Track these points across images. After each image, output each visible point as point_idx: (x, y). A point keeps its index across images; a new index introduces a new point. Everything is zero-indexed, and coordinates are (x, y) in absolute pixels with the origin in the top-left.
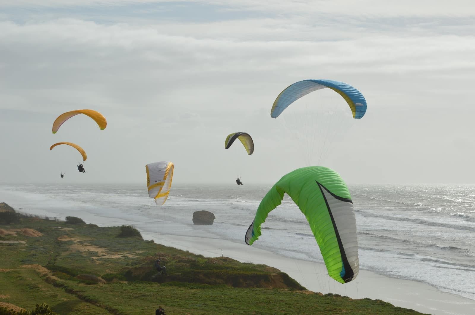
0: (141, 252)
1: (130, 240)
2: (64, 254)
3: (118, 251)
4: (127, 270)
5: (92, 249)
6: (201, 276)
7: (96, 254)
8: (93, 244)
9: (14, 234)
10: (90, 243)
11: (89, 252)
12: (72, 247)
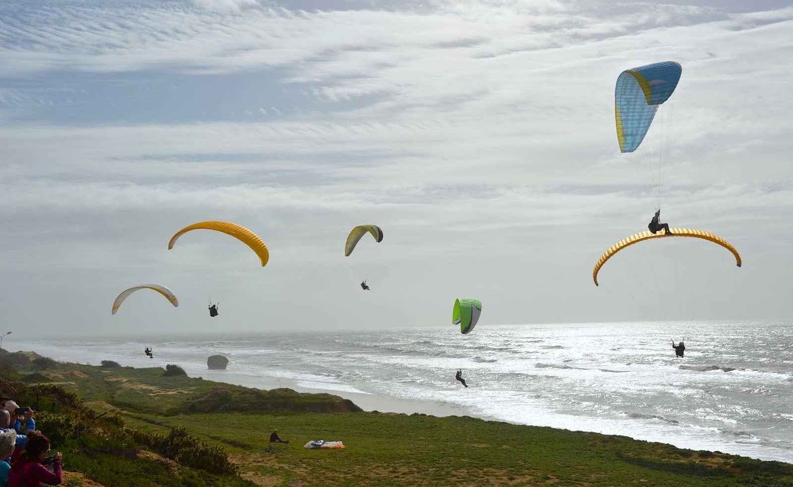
0: (194, 388)
1: (179, 377)
2: (119, 392)
3: (170, 388)
4: (190, 404)
5: (144, 387)
6: (268, 406)
7: (151, 391)
8: (142, 382)
9: (61, 377)
10: (139, 382)
11: (142, 390)
12: (123, 385)
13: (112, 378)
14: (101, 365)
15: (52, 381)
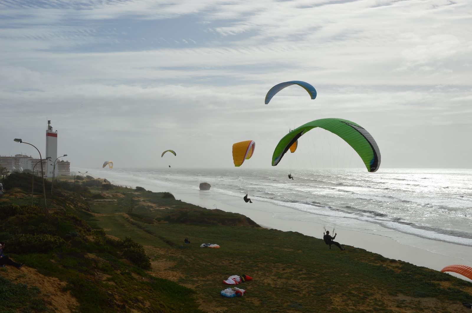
0: (174, 206)
1: (169, 199)
2: (136, 207)
3: (163, 205)
4: (168, 216)
5: (150, 204)
6: (206, 219)
7: (152, 207)
8: (150, 201)
9: (111, 196)
11: (148, 206)
12: (140, 203)
13: (136, 198)
14: (135, 189)
15: (105, 198)
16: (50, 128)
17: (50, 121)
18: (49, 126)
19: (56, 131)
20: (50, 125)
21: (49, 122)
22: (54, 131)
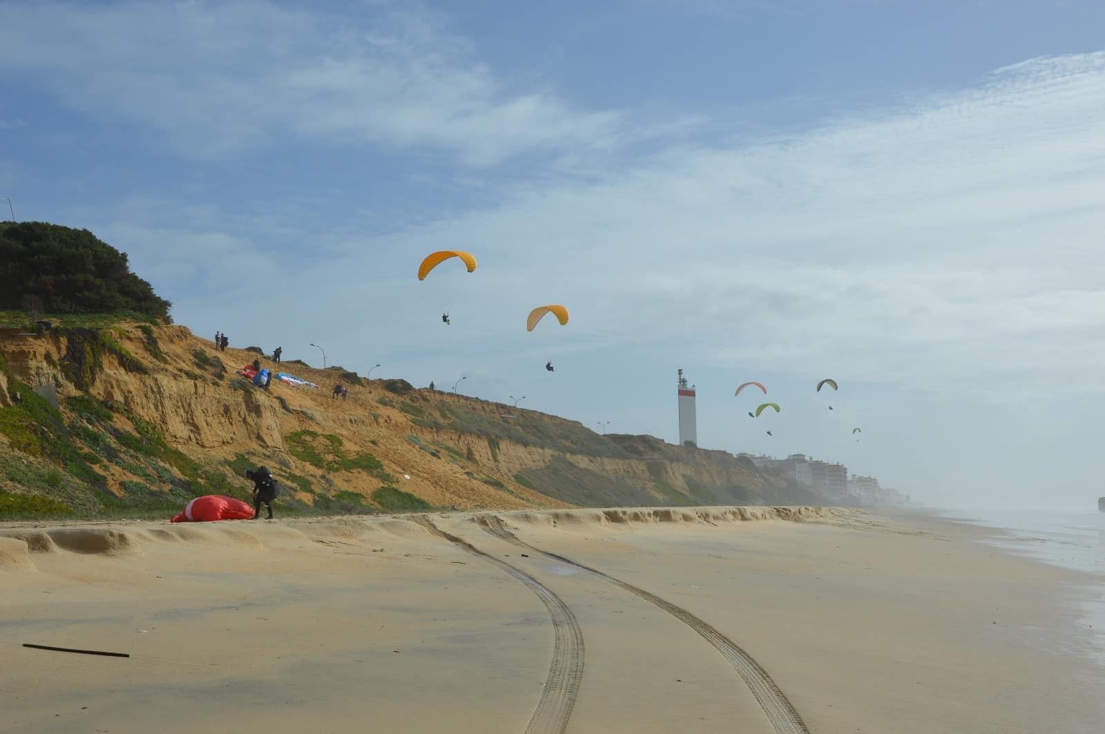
16: (683, 382)
17: (681, 370)
18: (680, 379)
19: (694, 386)
20: (682, 377)
21: (680, 372)
22: (689, 386)
